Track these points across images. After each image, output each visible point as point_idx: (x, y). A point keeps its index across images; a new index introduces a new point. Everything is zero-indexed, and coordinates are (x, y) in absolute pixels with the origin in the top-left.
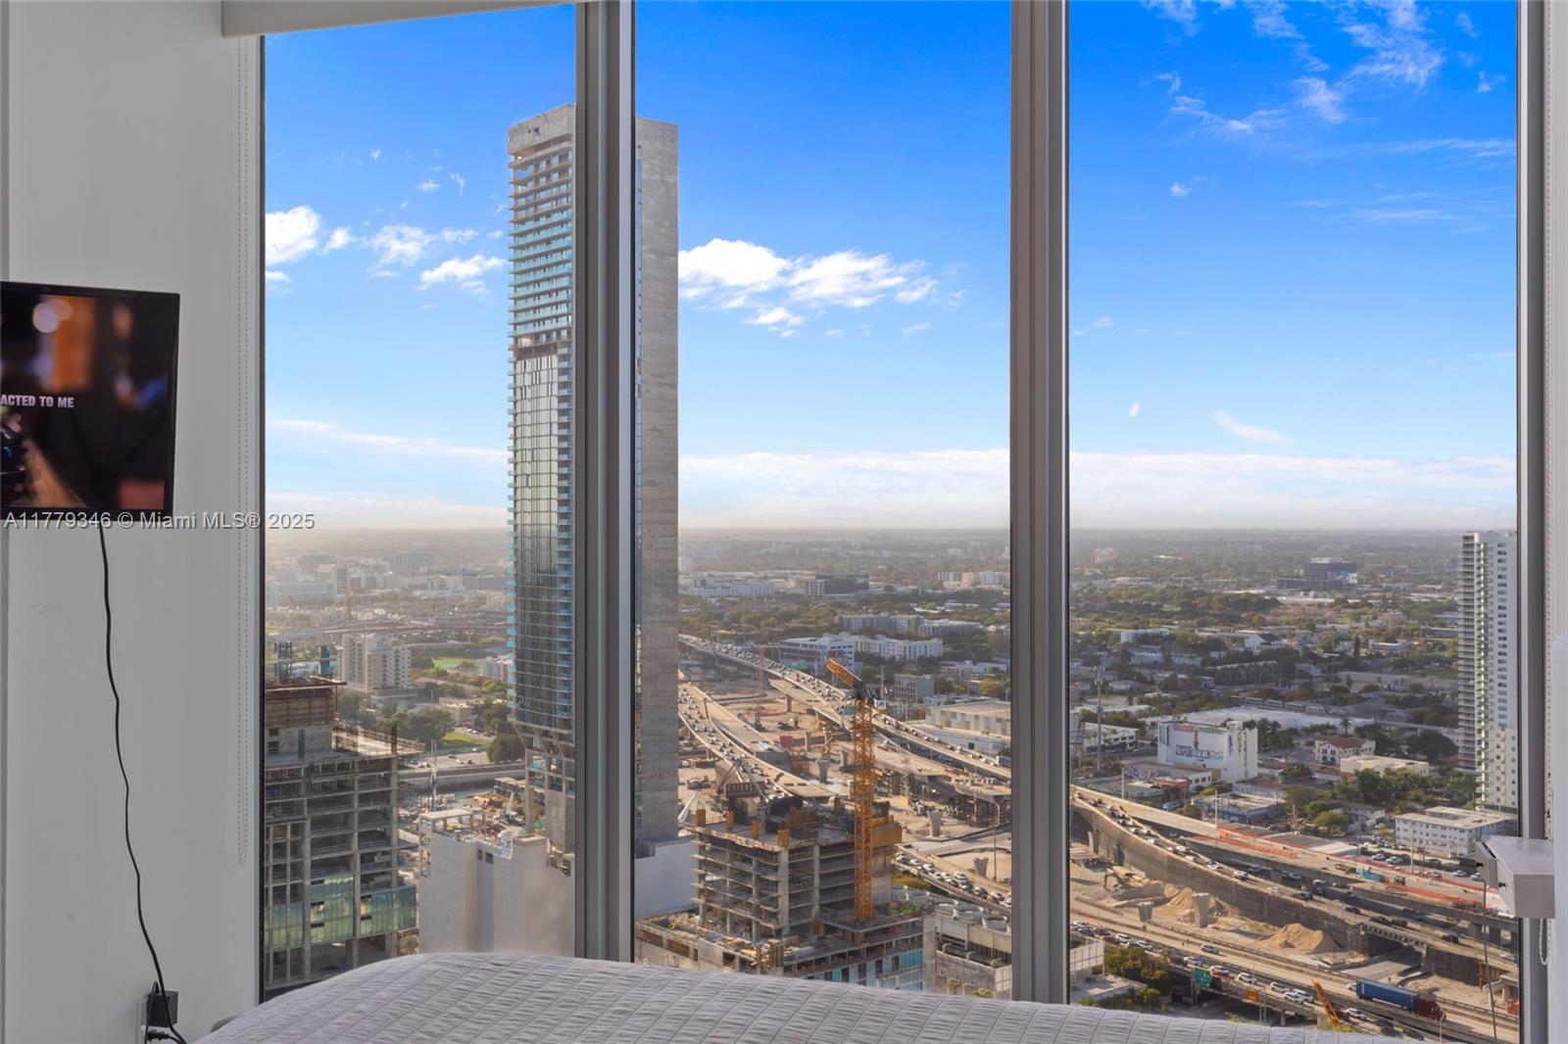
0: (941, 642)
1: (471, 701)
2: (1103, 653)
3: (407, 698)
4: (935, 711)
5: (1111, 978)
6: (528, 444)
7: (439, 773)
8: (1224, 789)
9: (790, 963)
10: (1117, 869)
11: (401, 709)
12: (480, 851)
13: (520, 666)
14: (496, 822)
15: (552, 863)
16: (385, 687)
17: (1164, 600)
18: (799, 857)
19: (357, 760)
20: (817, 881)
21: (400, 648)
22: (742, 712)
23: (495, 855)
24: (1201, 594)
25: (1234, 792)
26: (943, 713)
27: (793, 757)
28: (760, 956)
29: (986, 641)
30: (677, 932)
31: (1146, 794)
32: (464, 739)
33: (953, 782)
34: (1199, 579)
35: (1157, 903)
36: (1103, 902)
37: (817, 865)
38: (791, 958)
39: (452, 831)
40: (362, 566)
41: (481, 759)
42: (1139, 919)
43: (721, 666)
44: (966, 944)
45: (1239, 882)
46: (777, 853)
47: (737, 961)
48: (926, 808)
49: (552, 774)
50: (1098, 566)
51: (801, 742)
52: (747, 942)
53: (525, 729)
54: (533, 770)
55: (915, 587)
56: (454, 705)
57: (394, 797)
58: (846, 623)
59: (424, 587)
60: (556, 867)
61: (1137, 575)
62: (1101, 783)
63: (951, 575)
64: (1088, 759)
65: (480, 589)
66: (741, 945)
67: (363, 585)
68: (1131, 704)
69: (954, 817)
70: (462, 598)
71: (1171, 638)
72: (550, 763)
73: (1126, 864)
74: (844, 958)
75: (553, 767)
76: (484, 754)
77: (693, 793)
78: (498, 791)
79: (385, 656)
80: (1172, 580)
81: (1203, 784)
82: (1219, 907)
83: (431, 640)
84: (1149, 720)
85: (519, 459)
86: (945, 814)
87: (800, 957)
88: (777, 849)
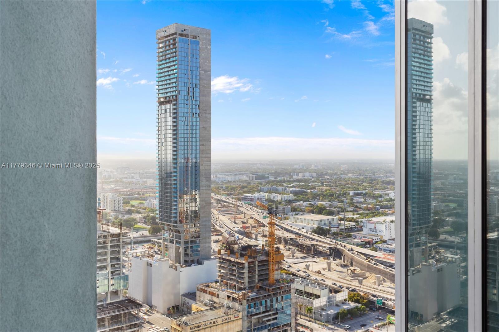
0: (293, 195)
1: (143, 215)
2: (344, 199)
3: (122, 214)
4: (292, 217)
5: (350, 302)
6: (163, 132)
7: (134, 238)
8: (384, 242)
9: (249, 298)
10: (351, 267)
11: (120, 217)
12: (148, 263)
13: (160, 203)
14: (152, 254)
15: (171, 267)
16: (115, 210)
17: (363, 182)
18: (251, 265)
19: (109, 234)
20: (257, 272)
21: (120, 198)
22: (230, 218)
23: (153, 264)
24: (375, 180)
25: (387, 243)
26: (294, 218)
27: (246, 232)
28: (239, 296)
29: (307, 195)
30: (212, 289)
31: (359, 243)
32: (141, 227)
33: (298, 240)
34: (374, 175)
35: (364, 278)
36: (347, 278)
37: (257, 267)
38: (249, 297)
39: (138, 257)
40: (107, 171)
41: (146, 233)
42: (358, 283)
43: (223, 203)
44: (304, 292)
45: (390, 272)
46: (244, 264)
47: (231, 298)
48: (289, 248)
49: (171, 238)
50: (342, 171)
51: (248, 227)
52: (235, 292)
53: (162, 224)
54: (164, 237)
55: (284, 178)
56: (137, 216)
57: (121, 246)
58: (262, 189)
59: (126, 178)
60: (172, 268)
61: (354, 174)
62: (345, 240)
63: (295, 174)
64: (341, 233)
65: (145, 178)
66: (232, 293)
67: (107, 177)
68: (354, 215)
69: (299, 251)
70: (139, 182)
71: (366, 194)
72: (170, 235)
73: (353, 266)
74: (266, 297)
75: (171, 236)
76: (147, 231)
77: (215, 244)
78: (152, 243)
79: (115, 200)
80: (366, 175)
81: (378, 240)
82: (384, 280)
83: (129, 195)
84: (360, 220)
85: (160, 137)
86: (296, 250)
87: (252, 297)
88: (244, 262)
